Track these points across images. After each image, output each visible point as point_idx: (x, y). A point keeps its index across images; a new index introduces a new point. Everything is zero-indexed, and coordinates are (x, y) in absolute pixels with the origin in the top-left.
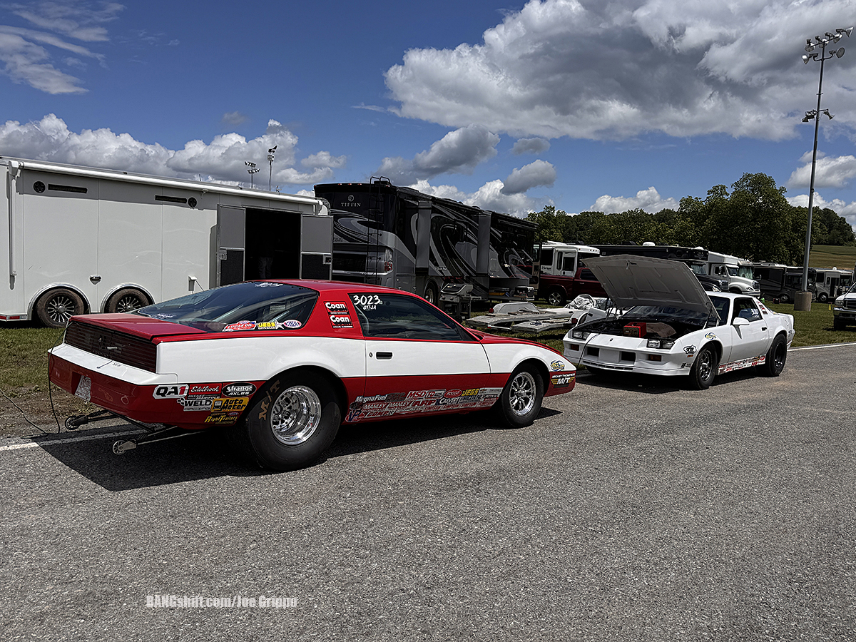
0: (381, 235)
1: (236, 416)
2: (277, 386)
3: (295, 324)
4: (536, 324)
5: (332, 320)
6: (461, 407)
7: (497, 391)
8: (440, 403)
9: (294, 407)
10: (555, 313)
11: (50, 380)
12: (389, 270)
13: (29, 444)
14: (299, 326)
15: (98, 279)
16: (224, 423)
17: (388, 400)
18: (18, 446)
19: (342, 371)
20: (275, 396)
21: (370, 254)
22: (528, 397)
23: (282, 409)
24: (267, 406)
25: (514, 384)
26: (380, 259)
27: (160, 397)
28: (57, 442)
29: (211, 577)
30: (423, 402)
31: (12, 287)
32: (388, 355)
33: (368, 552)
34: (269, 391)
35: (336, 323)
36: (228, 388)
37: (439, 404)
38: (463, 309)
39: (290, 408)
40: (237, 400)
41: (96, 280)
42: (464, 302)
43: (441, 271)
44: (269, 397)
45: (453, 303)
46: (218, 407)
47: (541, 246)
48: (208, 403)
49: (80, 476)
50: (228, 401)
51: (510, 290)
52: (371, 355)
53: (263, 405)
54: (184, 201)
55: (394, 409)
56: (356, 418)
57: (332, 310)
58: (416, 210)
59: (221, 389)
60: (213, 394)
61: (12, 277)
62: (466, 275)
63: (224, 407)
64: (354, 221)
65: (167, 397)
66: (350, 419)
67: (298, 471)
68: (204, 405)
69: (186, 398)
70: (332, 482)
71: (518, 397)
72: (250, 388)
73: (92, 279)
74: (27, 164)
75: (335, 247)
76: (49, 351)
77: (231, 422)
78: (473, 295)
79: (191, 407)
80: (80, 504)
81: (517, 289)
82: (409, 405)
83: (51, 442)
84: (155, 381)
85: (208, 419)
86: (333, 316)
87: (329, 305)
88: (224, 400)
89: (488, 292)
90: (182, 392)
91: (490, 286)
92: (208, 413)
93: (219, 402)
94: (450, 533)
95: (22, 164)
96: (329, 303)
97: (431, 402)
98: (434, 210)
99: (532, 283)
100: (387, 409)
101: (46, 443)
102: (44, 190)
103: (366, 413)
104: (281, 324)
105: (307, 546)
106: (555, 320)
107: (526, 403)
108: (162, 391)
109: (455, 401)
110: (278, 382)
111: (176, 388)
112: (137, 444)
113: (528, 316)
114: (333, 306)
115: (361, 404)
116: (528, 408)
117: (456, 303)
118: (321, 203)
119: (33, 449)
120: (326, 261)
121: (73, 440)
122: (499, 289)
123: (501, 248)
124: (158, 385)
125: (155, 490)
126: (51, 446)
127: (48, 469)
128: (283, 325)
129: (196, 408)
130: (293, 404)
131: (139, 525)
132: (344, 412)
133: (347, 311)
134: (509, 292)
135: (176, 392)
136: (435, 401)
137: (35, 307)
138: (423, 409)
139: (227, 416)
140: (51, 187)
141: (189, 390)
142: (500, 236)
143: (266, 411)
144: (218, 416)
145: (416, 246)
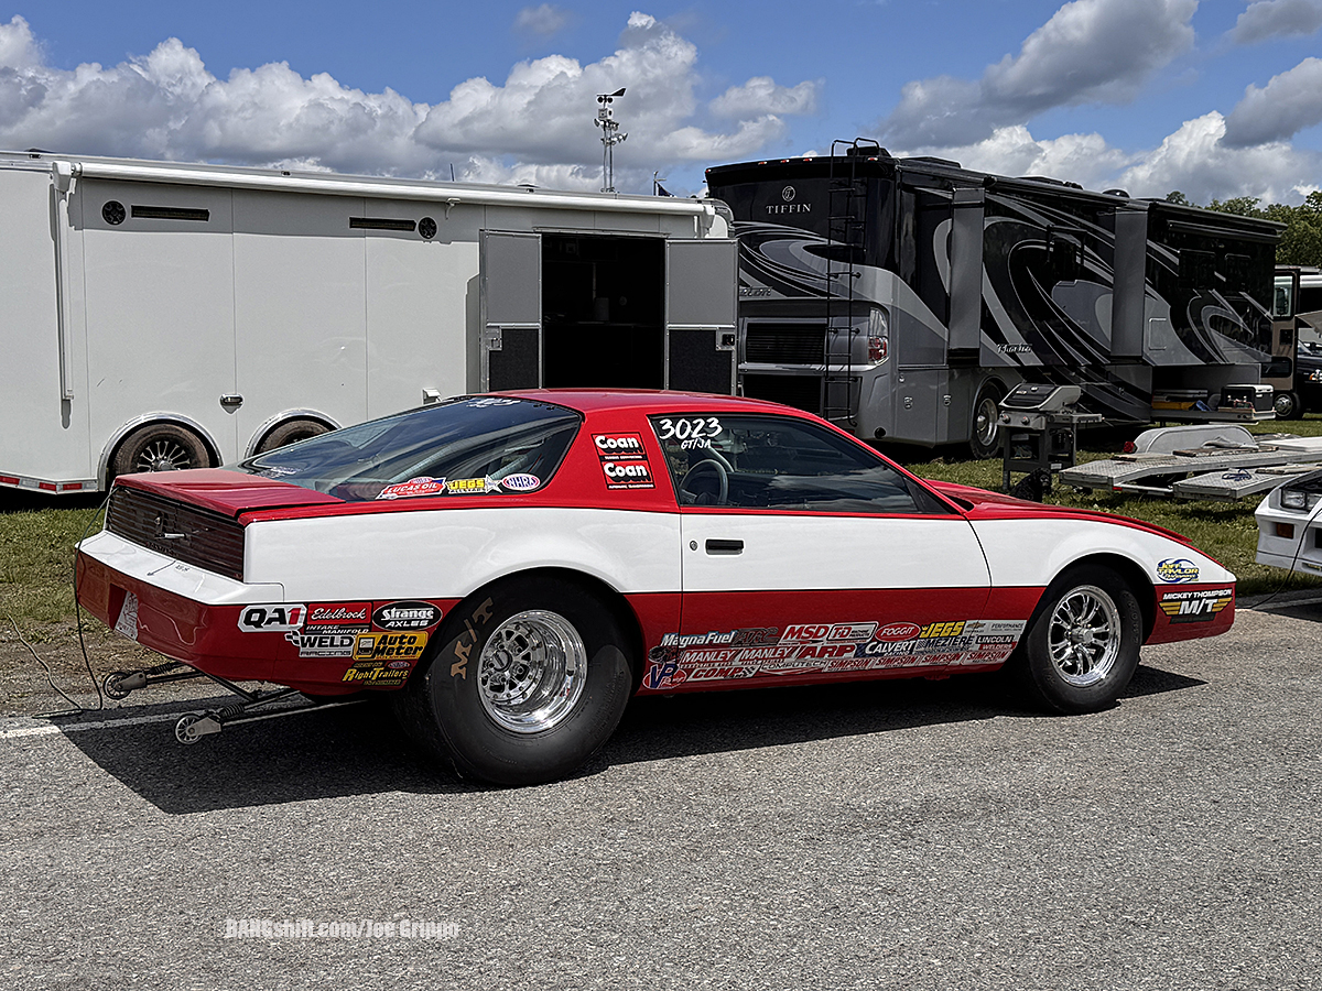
0: (858, 276)
1: (404, 669)
2: (488, 610)
3: (528, 482)
4: (1238, 477)
5: (607, 472)
6: (921, 662)
7: (1015, 628)
8: (867, 651)
9: (537, 656)
10: (1302, 449)
11: (78, 602)
12: (879, 356)
13: (44, 728)
14: (534, 487)
15: (237, 402)
16: (383, 683)
17: (737, 642)
18: (22, 733)
19: (627, 578)
20: (484, 630)
21: (835, 322)
22: (1100, 643)
23: (510, 660)
24: (468, 650)
25: (1063, 614)
26: (857, 332)
27: (252, 629)
28: (98, 725)
29: (303, 965)
30: (824, 650)
31: (66, 424)
32: (734, 547)
33: (616, 936)
34: (471, 621)
35: (617, 479)
36: (385, 612)
37: (865, 655)
38: (1060, 442)
39: (527, 657)
40: (403, 637)
41: (232, 403)
42: (1056, 427)
43: (1013, 355)
44: (471, 631)
45: (1030, 430)
46: (366, 650)
47: (1296, 281)
48: (347, 642)
49: (122, 787)
50: (385, 638)
51: (1210, 394)
52: (694, 546)
53: (459, 649)
54: (406, 226)
55: (752, 662)
56: (667, 680)
57: (609, 450)
58: (947, 210)
59: (371, 613)
60: (355, 623)
61: (66, 402)
62: (1083, 362)
63: (378, 651)
64: (797, 247)
65: (265, 628)
66: (655, 684)
67: (539, 788)
68: (337, 646)
69: (303, 630)
70: (599, 809)
71: (1073, 644)
72: (430, 613)
73: (224, 402)
74: (91, 167)
75: (745, 308)
76: (77, 546)
77: (396, 682)
78: (1079, 410)
79: (312, 649)
80: (107, 835)
81: (1226, 392)
82: (789, 656)
83: (84, 726)
84: (241, 597)
85: (350, 675)
86: (612, 465)
87: (601, 442)
88: (379, 636)
89: (1149, 401)
90: (294, 619)
91: (1154, 387)
92: (347, 663)
93: (368, 639)
94: (804, 913)
95: (78, 168)
96: (603, 438)
97: (843, 650)
98: (991, 208)
99: (1268, 373)
100: (736, 662)
101: (76, 727)
102: (122, 219)
103: (689, 672)
104: (497, 482)
105: (502, 920)
106: (1292, 467)
107: (1098, 656)
108: (255, 617)
109: (903, 650)
110: (489, 602)
111: (281, 612)
112: (222, 723)
113: (1225, 459)
114: (612, 443)
115: (676, 652)
116: (1100, 671)
117: (1038, 431)
118: (711, 210)
119: (49, 738)
120: (724, 343)
121: (127, 722)
122: (1179, 393)
123: (1177, 289)
124: (246, 605)
125: (251, 814)
126: (81, 733)
127: (66, 773)
128: (500, 486)
129: (326, 652)
130: (533, 649)
131: (201, 872)
132: (638, 667)
133: (644, 453)
134: (1205, 400)
135: (282, 620)
136: (853, 647)
137: (112, 466)
138: (826, 664)
139: (387, 669)
140: (137, 211)
141: (308, 616)
142: (1176, 261)
143: (465, 661)
144: (369, 670)
145: (948, 299)
